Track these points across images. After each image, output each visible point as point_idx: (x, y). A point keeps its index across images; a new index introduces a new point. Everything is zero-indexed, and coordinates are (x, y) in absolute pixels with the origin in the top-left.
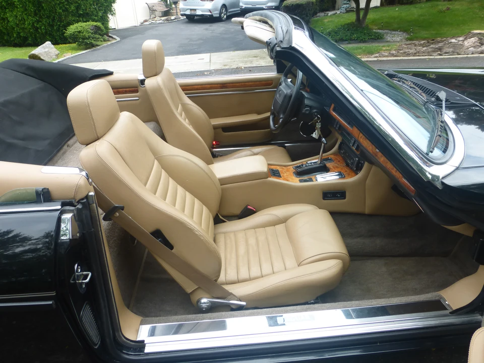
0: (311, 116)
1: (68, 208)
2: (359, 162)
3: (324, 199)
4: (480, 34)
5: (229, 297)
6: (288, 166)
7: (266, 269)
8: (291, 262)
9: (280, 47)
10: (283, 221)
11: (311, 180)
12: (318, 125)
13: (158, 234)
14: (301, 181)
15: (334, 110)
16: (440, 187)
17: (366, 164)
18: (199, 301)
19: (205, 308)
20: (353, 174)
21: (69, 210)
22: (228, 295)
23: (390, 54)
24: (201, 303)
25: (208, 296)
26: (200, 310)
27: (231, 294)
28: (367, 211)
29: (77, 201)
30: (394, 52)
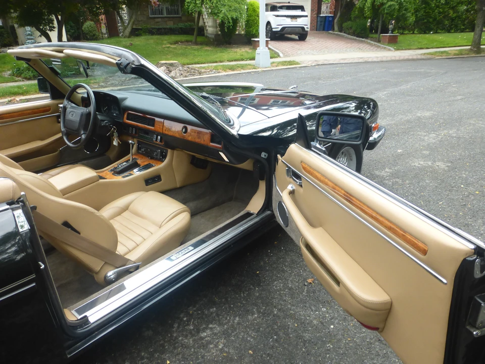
0: (107, 129)
1: (14, 206)
2: (162, 152)
3: (147, 185)
4: (166, 63)
5: (128, 263)
6: (103, 171)
7: (138, 239)
8: (153, 228)
9: (134, 65)
10: (126, 208)
11: (131, 175)
12: (116, 134)
13: (66, 224)
14: (124, 177)
15: (127, 120)
16: (238, 137)
17: (169, 151)
18: (105, 277)
19: (114, 278)
20: (160, 162)
21: (16, 207)
22: (127, 261)
23: (99, 85)
24: (108, 277)
25: (112, 268)
26: (109, 282)
27: (129, 260)
28: (178, 186)
29: (15, 200)
30: (103, 84)
